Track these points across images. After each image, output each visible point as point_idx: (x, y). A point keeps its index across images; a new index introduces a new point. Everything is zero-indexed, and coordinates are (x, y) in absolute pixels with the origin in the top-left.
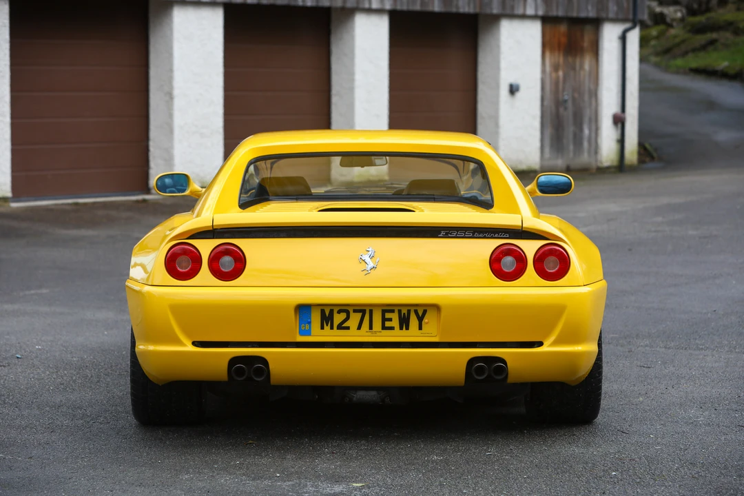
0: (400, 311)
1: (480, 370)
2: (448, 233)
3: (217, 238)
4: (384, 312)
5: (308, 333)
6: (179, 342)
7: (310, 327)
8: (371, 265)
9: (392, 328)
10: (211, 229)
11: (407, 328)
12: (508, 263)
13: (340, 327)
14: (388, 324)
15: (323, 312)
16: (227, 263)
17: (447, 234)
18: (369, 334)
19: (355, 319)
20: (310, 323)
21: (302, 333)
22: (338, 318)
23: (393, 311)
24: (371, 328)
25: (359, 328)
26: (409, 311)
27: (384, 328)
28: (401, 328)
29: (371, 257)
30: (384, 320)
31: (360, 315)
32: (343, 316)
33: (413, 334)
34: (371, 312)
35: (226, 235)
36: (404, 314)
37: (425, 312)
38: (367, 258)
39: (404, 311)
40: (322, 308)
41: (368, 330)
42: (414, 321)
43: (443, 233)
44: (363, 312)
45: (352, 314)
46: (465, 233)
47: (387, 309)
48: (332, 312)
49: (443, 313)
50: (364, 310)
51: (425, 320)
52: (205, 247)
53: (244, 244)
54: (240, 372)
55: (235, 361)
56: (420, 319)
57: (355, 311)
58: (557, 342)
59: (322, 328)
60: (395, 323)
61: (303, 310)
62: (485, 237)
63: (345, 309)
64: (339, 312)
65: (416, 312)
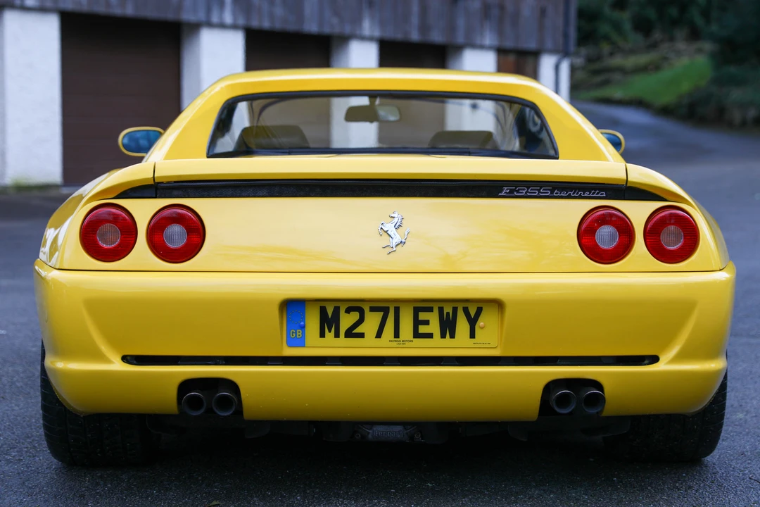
0: (441, 310)
1: (563, 400)
2: (515, 190)
3: (161, 197)
4: (417, 311)
5: (301, 343)
6: (101, 357)
7: (304, 334)
8: (397, 238)
9: (430, 336)
10: (152, 182)
11: (452, 336)
12: (606, 236)
13: (350, 334)
14: (422, 329)
15: (323, 311)
16: (176, 235)
17: (511, 192)
18: (395, 344)
19: (372, 321)
20: (303, 327)
21: (292, 343)
22: (346, 321)
23: (430, 310)
24: (397, 335)
25: (379, 335)
26: (455, 310)
27: (417, 335)
28: (443, 336)
29: (398, 227)
30: (417, 323)
31: (379, 315)
32: (355, 316)
33: (461, 345)
34: (397, 310)
35: (175, 192)
36: (448, 313)
37: (479, 311)
38: (390, 227)
39: (448, 309)
40: (323, 304)
41: (393, 339)
42: (462, 325)
43: (506, 190)
44: (386, 311)
45: (368, 315)
46: (539, 190)
47: (421, 307)
48: (337, 310)
49: (508, 312)
50: (386, 308)
51: (480, 323)
52: (143, 211)
53: (202, 206)
54: (195, 403)
55: (187, 386)
56: (472, 322)
57: (373, 309)
58: (680, 357)
59: (322, 335)
60: (434, 327)
61: (293, 308)
62: (569, 197)
63: (357, 306)
64: (348, 311)
65: (466, 311)
